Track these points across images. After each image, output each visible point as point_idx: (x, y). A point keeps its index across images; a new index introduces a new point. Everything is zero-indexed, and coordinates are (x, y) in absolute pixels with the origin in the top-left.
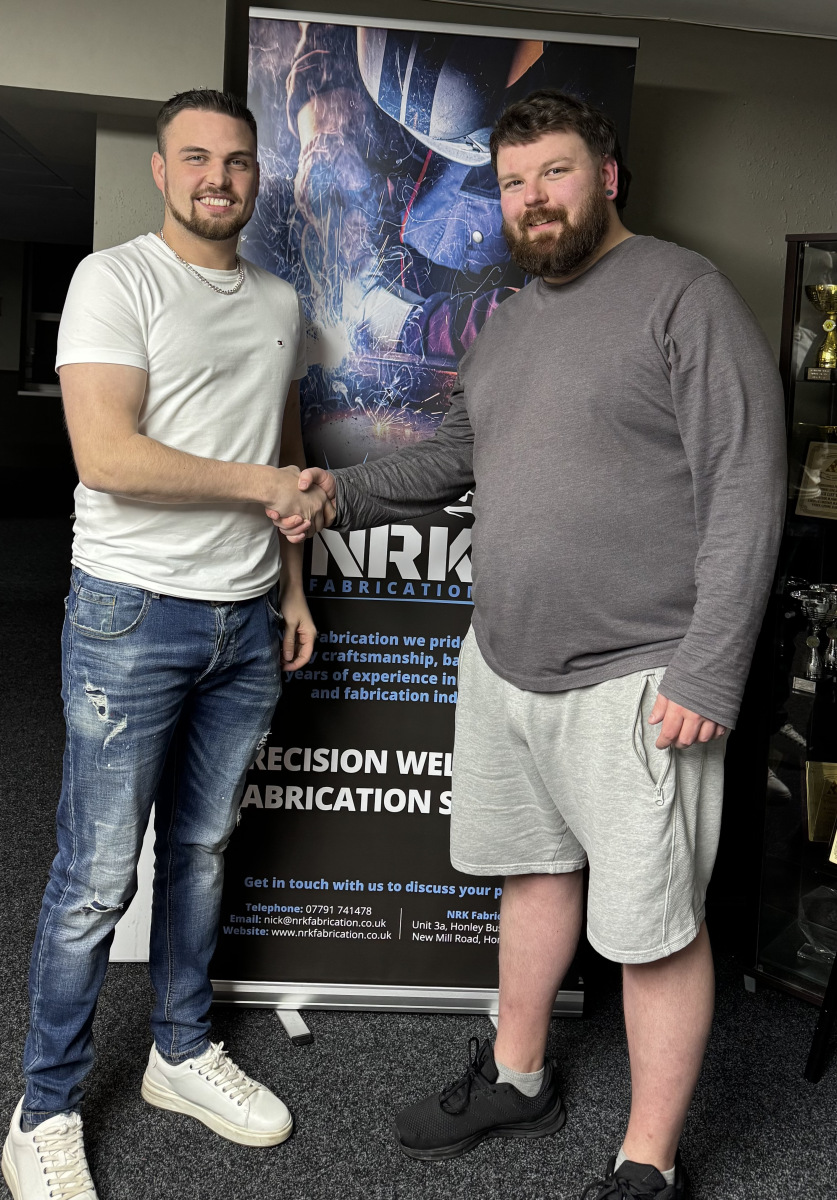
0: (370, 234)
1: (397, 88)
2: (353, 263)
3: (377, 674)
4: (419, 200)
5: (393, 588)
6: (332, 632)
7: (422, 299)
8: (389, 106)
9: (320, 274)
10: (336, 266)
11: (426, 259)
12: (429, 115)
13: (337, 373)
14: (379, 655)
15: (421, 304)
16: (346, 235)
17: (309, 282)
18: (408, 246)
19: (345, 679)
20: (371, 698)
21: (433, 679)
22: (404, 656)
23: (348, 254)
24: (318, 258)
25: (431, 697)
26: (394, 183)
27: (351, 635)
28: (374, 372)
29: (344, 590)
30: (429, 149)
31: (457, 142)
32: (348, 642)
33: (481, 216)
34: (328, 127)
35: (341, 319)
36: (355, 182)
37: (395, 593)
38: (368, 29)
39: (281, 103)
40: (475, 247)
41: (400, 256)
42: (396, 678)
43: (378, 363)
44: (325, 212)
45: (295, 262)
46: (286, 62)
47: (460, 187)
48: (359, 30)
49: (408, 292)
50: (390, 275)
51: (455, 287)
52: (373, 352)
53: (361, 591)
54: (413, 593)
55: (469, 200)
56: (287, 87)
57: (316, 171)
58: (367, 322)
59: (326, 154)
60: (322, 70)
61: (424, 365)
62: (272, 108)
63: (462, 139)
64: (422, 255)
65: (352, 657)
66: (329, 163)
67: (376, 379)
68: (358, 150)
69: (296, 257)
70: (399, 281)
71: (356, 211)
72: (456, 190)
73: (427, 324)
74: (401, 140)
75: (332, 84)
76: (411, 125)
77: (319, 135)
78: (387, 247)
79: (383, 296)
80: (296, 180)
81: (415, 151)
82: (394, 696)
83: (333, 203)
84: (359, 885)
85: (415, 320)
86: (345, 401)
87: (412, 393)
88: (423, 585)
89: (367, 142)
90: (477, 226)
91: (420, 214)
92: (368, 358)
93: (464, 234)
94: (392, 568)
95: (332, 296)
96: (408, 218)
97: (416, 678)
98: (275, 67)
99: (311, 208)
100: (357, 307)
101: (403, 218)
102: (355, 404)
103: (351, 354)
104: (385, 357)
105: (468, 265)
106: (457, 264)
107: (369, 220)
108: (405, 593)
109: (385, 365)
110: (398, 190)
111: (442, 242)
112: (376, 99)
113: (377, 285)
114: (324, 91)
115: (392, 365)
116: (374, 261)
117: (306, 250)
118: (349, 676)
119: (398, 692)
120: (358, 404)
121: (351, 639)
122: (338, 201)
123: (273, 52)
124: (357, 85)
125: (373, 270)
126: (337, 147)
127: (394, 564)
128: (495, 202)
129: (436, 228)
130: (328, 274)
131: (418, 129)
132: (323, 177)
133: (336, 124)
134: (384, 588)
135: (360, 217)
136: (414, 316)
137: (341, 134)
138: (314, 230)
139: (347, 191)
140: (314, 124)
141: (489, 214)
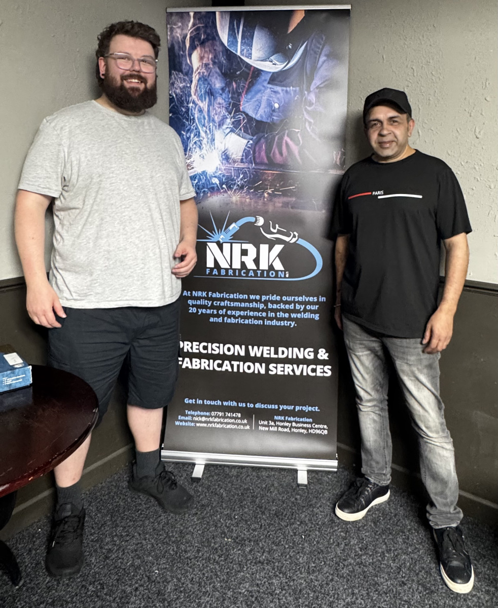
0: (226, 108)
1: (235, 38)
2: (219, 122)
3: (239, 312)
4: (248, 90)
5: (244, 273)
6: (217, 293)
7: (251, 137)
8: (232, 47)
9: (204, 128)
10: (211, 124)
11: (252, 118)
12: (251, 50)
13: (214, 174)
14: (239, 303)
15: (251, 139)
16: (215, 109)
17: (199, 133)
18: (244, 112)
19: (224, 314)
20: (236, 322)
21: (264, 314)
22: (251, 304)
23: (216, 117)
24: (203, 121)
25: (264, 323)
26: (236, 83)
27: (226, 294)
28: (231, 173)
29: (222, 274)
30: (251, 66)
31: (265, 61)
32: (225, 297)
33: (278, 96)
34: (205, 59)
35: (215, 149)
36: (218, 84)
37: (245, 275)
38: (221, 12)
39: (184, 51)
40: (276, 110)
41: (240, 117)
42: (247, 314)
43: (232, 168)
44: (205, 99)
45: (193, 123)
46: (185, 32)
47: (267, 82)
48: (217, 14)
49: (245, 134)
50: (236, 127)
51: (267, 131)
52: (230, 164)
53: (229, 274)
54: (253, 275)
55: (272, 88)
56: (186, 44)
57: (200, 81)
58: (226, 150)
59: (204, 72)
60: (201, 34)
61: (254, 168)
62: (180, 55)
63: (267, 60)
64: (250, 116)
65: (227, 304)
66: (206, 76)
67: (232, 176)
68: (219, 69)
69: (193, 121)
70: (240, 129)
71: (219, 98)
72: (265, 84)
73: (255, 149)
74: (238, 63)
75: (206, 40)
76: (243, 55)
77: (201, 64)
78: (234, 113)
79: (233, 136)
80: (192, 86)
81: (246, 67)
82: (246, 322)
83: (208, 95)
84: (235, 404)
85: (249, 147)
86: (218, 187)
87: (248, 182)
88: (258, 271)
89: (223, 65)
90: (276, 100)
91: (249, 97)
92: (228, 167)
93: (270, 105)
94: (243, 264)
95: (210, 138)
96: (244, 99)
97: (256, 314)
98: (181, 35)
99: (199, 98)
100: (221, 143)
101: (241, 99)
102: (223, 188)
103: (220, 165)
104: (236, 165)
105: (273, 120)
106: (268, 119)
107: (225, 101)
108: (249, 275)
109: (236, 169)
110: (238, 87)
111: (260, 110)
112: (226, 44)
113: (230, 132)
114: (202, 43)
115: (238, 170)
116: (228, 121)
117: (198, 117)
118: (226, 312)
119: (248, 320)
120: (224, 188)
121: (226, 296)
122: (211, 93)
123: (179, 27)
124: (217, 38)
125: (228, 125)
126: (209, 68)
127: (244, 262)
128: (285, 88)
129: (257, 103)
130: (208, 128)
131: (246, 56)
132: (204, 83)
133: (208, 58)
134: (240, 273)
135: (221, 100)
136: (248, 146)
137: (211, 62)
138: (201, 108)
139: (215, 89)
140: (199, 59)
141: (282, 94)
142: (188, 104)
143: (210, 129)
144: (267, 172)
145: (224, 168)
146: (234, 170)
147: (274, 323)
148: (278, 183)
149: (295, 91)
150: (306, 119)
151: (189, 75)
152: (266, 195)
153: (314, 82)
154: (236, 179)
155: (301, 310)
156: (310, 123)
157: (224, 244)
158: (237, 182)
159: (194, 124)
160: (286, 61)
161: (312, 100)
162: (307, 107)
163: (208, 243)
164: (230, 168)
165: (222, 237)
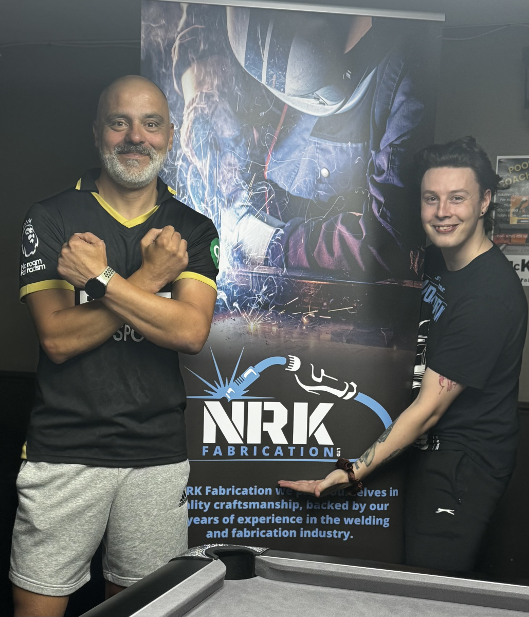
0: (242, 173)
1: (259, 55)
2: (229, 195)
3: (257, 518)
4: (278, 146)
5: (267, 451)
6: (220, 487)
7: (283, 223)
8: (254, 69)
9: (203, 205)
10: (215, 198)
11: (285, 191)
12: (285, 76)
14: (258, 503)
15: (282, 227)
16: (222, 173)
18: (271, 181)
19: (232, 522)
20: (252, 536)
21: (299, 520)
22: (277, 503)
23: (224, 187)
24: (201, 192)
25: (298, 533)
26: (257, 130)
27: (235, 489)
28: (247, 282)
29: (229, 454)
30: (284, 104)
31: (307, 97)
32: (233, 494)
33: (328, 156)
34: (206, 87)
36: (228, 131)
37: (268, 454)
38: (235, 8)
39: (168, 68)
40: (323, 180)
41: (264, 189)
42: (270, 520)
43: (250, 275)
44: (206, 154)
46: (171, 35)
48: (228, 10)
49: (272, 219)
50: (257, 206)
51: (308, 213)
52: (245, 266)
53: (242, 454)
54: (282, 455)
55: (318, 143)
56: (173, 55)
57: (197, 122)
58: (241, 243)
59: (204, 108)
60: (200, 41)
61: (285, 276)
62: (161, 72)
63: (311, 94)
64: (282, 189)
65: (237, 505)
66: (208, 116)
67: (249, 287)
68: (230, 104)
69: (183, 192)
70: (265, 210)
71: (229, 154)
72: (307, 136)
73: (288, 243)
74: (263, 97)
75: (208, 53)
76: (270, 84)
77: (199, 93)
78: (254, 182)
79: (252, 221)
80: (181, 130)
81: (274, 106)
82: (270, 534)
83: (211, 148)
85: (277, 241)
86: (225, 305)
87: (276, 297)
88: (289, 448)
90: (324, 164)
91: (280, 156)
92: (241, 271)
93: (314, 171)
94: (265, 436)
96: (270, 160)
97: (287, 519)
98: (162, 40)
99: (194, 152)
100: (232, 231)
101: (266, 159)
102: (233, 308)
103: (229, 268)
104: (255, 270)
105: (318, 196)
106: (310, 194)
107: (239, 162)
108: (276, 455)
109: (255, 277)
110: (262, 137)
111: (297, 178)
112: (243, 64)
113: (247, 213)
114: (202, 58)
115: (260, 276)
116: (245, 194)
117: (192, 186)
118: (235, 520)
119: (273, 530)
120: (236, 307)
121: (236, 491)
122: (216, 146)
123: (160, 27)
124: (228, 53)
125: (244, 201)
126: (213, 102)
127: (267, 432)
128: (339, 144)
129: (292, 167)
130: (209, 205)
131: (276, 88)
132: (203, 127)
133: (212, 84)
134: (259, 451)
135: (233, 159)
136: (277, 237)
137: (216, 93)
138: (197, 170)
139: (222, 138)
140: (195, 85)
141: (334, 154)
142: (174, 160)
143: (212, 207)
144: (306, 281)
145: (237, 273)
146: (252, 277)
147: (315, 533)
148: (324, 301)
149: (356, 149)
150: (372, 196)
151: (177, 112)
152: (305, 320)
153: (386, 135)
154: (256, 292)
155: (361, 512)
156: (378, 202)
157: (234, 403)
158: (257, 297)
159: (185, 197)
160: (342, 100)
161: (382, 166)
162: (374, 176)
163: (206, 402)
164: (246, 274)
165: (230, 390)
